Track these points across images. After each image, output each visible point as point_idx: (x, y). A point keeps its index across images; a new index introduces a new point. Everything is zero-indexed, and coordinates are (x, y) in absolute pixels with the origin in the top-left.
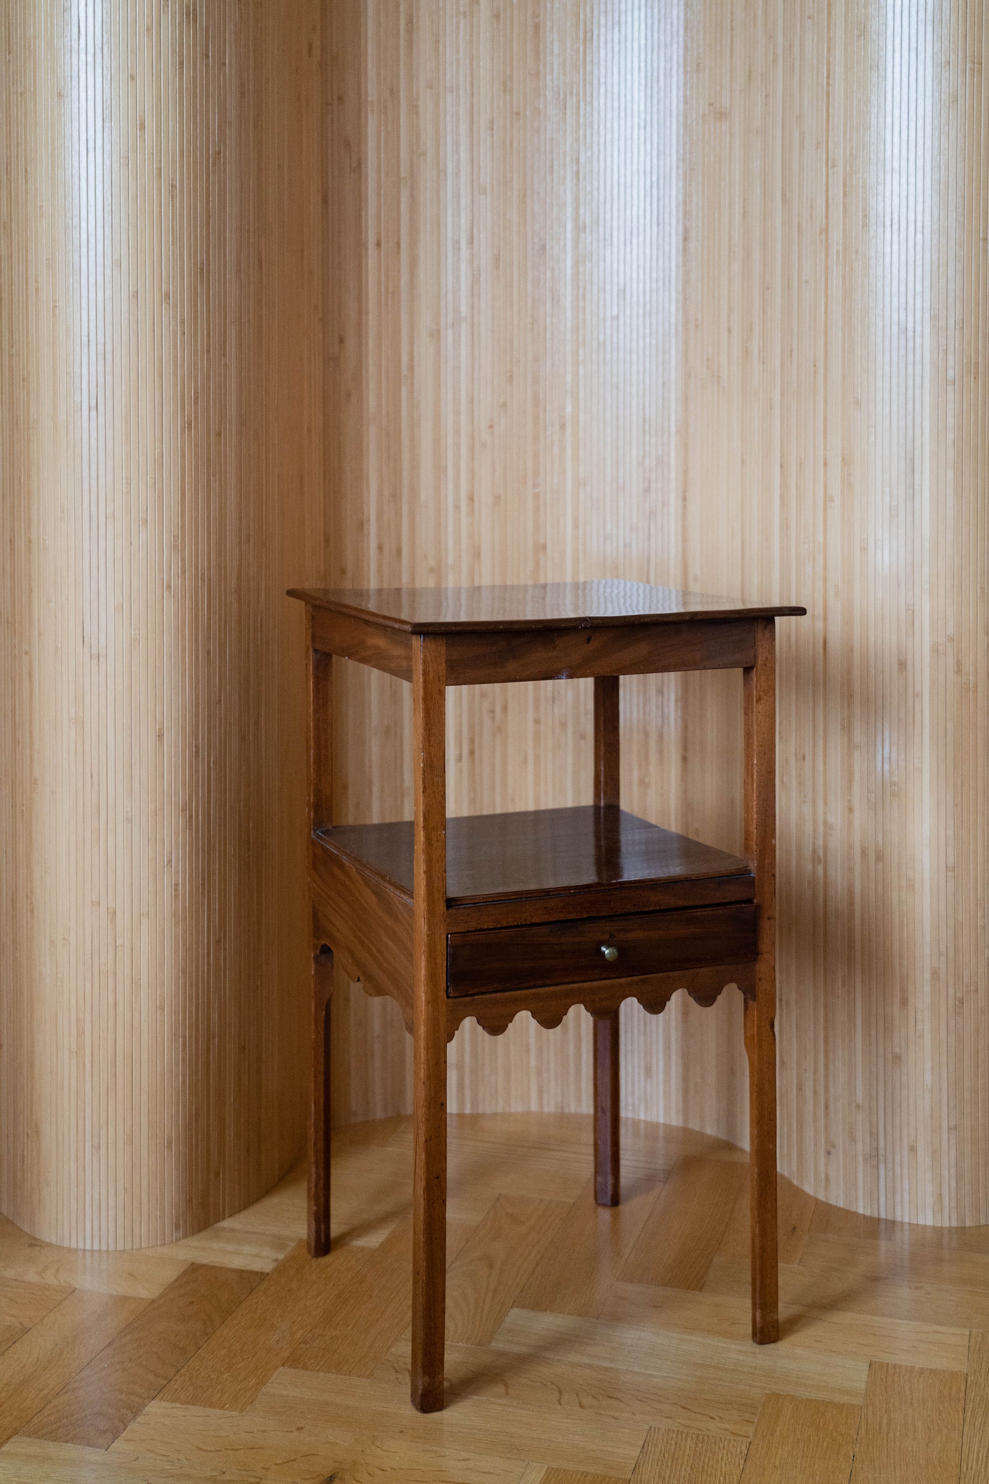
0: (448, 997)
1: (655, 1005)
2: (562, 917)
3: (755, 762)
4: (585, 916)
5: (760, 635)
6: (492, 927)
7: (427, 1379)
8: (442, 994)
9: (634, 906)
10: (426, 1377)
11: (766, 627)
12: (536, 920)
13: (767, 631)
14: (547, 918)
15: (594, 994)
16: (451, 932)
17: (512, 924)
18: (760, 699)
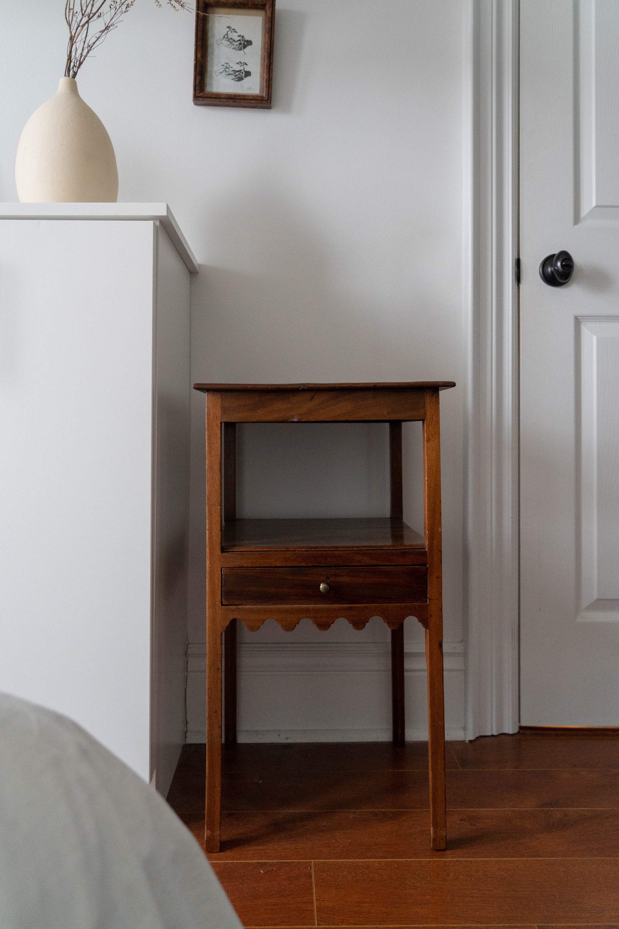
0: (222, 605)
1: (359, 624)
2: (296, 564)
3: (426, 479)
4: (311, 565)
5: (428, 399)
6: (250, 566)
7: (209, 831)
8: (218, 603)
9: (343, 561)
10: (209, 830)
11: (432, 396)
12: (278, 564)
13: (434, 398)
14: (284, 564)
15: (317, 613)
16: (224, 566)
17: (262, 565)
18: (429, 440)
